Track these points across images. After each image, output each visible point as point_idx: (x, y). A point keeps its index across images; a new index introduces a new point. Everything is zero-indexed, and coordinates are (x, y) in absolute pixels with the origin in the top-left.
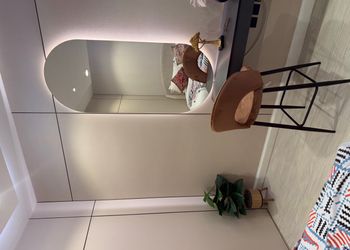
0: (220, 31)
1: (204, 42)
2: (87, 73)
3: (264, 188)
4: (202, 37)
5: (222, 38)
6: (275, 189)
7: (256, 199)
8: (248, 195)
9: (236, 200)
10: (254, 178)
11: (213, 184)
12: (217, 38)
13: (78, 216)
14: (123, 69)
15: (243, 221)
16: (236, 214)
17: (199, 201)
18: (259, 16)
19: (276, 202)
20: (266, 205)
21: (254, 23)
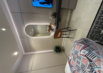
0: (54, 22)
2: (33, 30)
3: (63, 48)
4: (52, 24)
5: (55, 24)
7: (62, 50)
9: (59, 50)
11: (55, 47)
12: (54, 24)
14: (39, 29)
15: (60, 53)
17: (53, 50)
18: (61, 20)
20: (64, 50)
21: (60, 21)
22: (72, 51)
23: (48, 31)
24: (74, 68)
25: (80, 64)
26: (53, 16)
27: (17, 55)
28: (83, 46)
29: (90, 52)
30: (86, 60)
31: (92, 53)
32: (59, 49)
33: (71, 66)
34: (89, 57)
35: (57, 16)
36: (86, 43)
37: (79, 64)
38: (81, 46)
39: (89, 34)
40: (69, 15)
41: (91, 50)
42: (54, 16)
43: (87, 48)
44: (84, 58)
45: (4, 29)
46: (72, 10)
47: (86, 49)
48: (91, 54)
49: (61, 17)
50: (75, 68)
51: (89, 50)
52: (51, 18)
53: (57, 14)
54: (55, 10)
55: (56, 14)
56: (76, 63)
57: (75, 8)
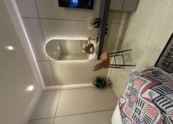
0: (96, 36)
1: (92, 39)
2: (59, 48)
3: (109, 80)
4: (91, 38)
5: (97, 38)
6: (112, 81)
7: (107, 84)
8: (105, 82)
10: (107, 78)
11: (95, 80)
12: (95, 38)
13: (57, 90)
14: (69, 47)
15: (104, 90)
16: (102, 88)
17: (91, 84)
18: (108, 32)
19: (113, 84)
20: (110, 85)
21: (106, 34)
22: (127, 90)
23: (83, 51)
24: (129, 119)
25: (141, 114)
26: (94, 24)
27: (33, 90)
28: (149, 82)
29: (161, 95)
30: (155, 109)
31: (167, 97)
32: (102, 83)
33: (123, 116)
34: (160, 104)
35: (101, 25)
36: (155, 78)
37: (139, 114)
38: (145, 82)
39: (161, 59)
40: (123, 22)
41: (165, 93)
42: (97, 25)
43: (157, 88)
44: (149, 105)
45: (10, 48)
46: (129, 14)
47: (154, 88)
48: (163, 100)
49: (108, 26)
50: (131, 121)
51: (161, 91)
52: (91, 28)
53: (102, 20)
54: (99, 13)
55: (100, 21)
56: (134, 111)
57: (135, 10)
